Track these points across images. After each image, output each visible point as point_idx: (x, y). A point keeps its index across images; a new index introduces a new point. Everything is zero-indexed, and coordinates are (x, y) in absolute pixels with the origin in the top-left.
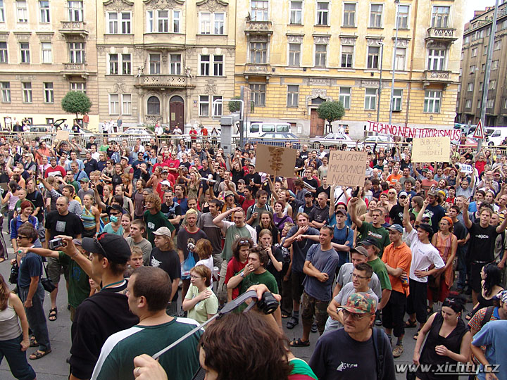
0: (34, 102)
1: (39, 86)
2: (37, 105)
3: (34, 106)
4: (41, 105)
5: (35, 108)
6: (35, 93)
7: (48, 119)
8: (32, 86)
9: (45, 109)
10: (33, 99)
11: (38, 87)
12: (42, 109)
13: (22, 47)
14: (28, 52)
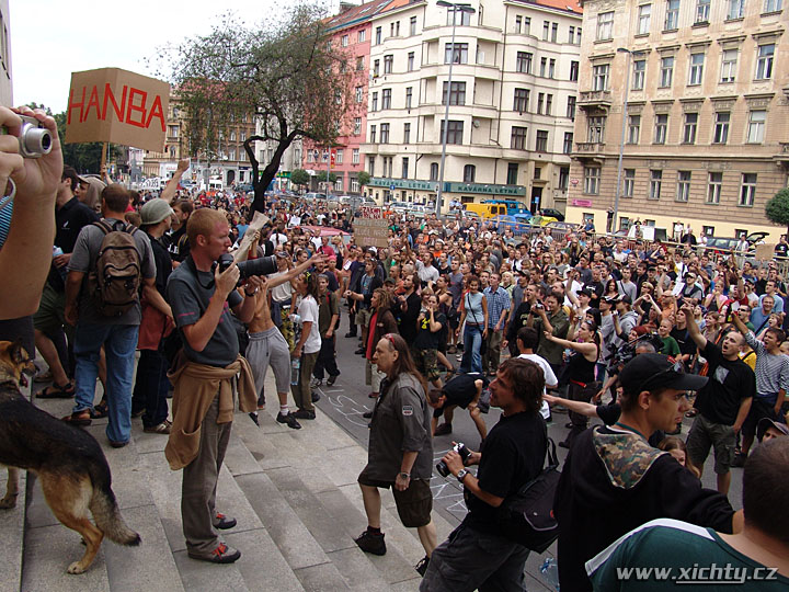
0: (721, 203)
1: (734, 179)
2: (725, 208)
3: (721, 208)
4: (732, 209)
5: (721, 213)
6: (726, 188)
7: (738, 231)
8: (723, 178)
9: (737, 214)
10: (721, 198)
11: (732, 180)
12: (732, 214)
13: (719, 120)
14: (726, 127)
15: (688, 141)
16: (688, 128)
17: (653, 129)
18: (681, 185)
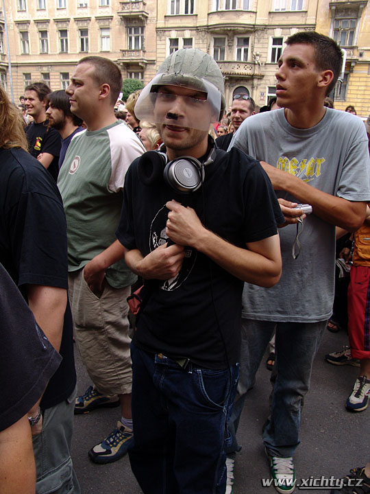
13: (82, 35)
14: (87, 40)
15: (64, 51)
16: (62, 41)
17: (39, 42)
18: (64, 83)
